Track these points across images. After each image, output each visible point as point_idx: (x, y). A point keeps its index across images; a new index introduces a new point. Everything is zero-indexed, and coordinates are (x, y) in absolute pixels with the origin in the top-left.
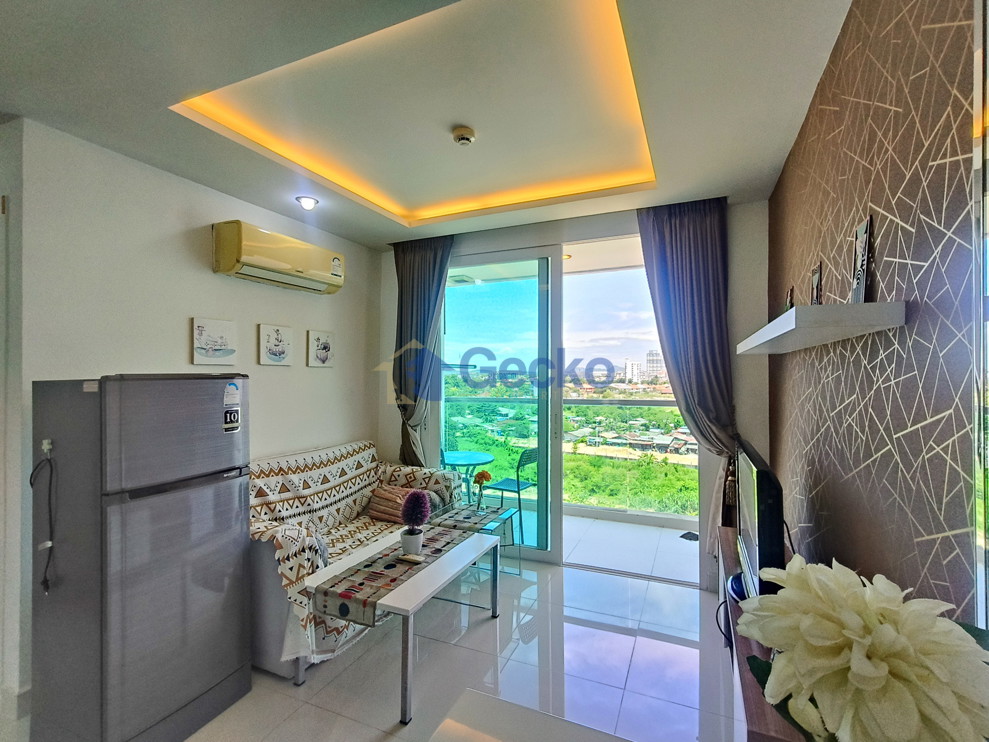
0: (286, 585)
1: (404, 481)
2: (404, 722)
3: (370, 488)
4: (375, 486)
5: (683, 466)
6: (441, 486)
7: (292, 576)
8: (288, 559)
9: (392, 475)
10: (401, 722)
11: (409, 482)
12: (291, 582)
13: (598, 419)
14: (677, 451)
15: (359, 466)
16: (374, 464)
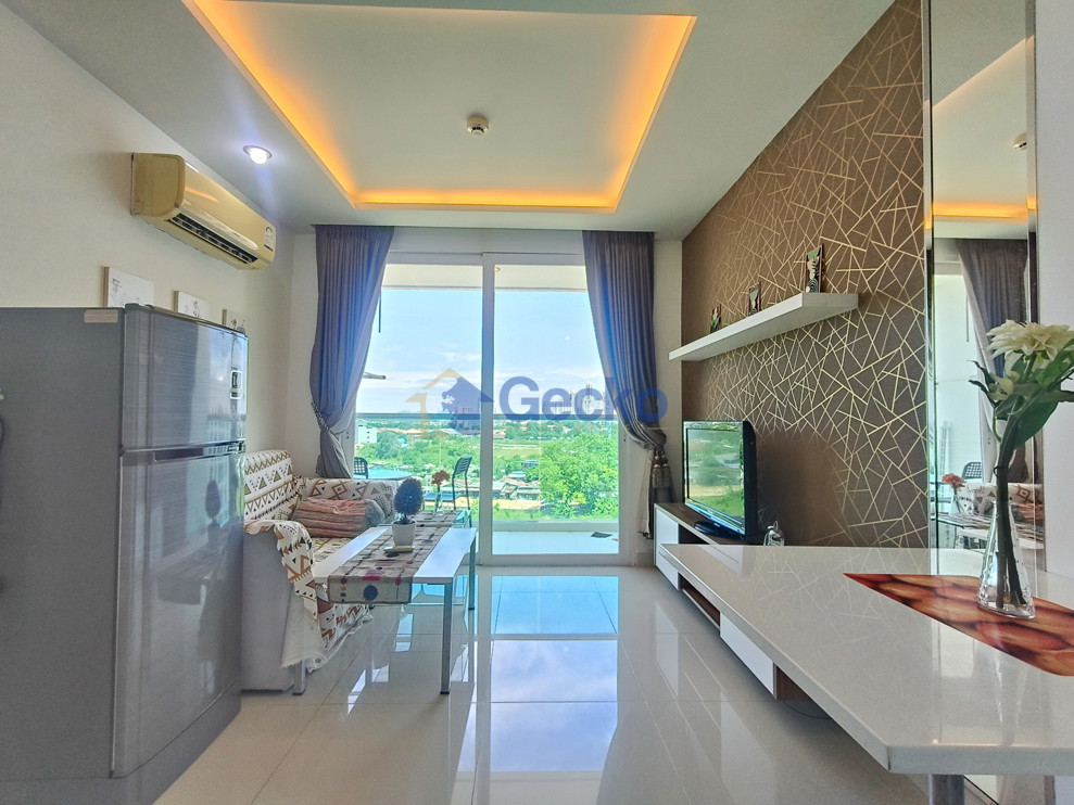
0: (292, 578)
1: (331, 494)
2: (445, 693)
3: (288, 504)
4: (293, 501)
5: (514, 510)
6: (382, 494)
7: (297, 568)
8: (290, 549)
9: (315, 488)
10: (442, 693)
11: (337, 495)
12: (296, 575)
13: (428, 466)
14: (508, 496)
15: (277, 478)
16: (291, 477)
